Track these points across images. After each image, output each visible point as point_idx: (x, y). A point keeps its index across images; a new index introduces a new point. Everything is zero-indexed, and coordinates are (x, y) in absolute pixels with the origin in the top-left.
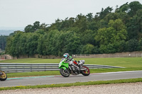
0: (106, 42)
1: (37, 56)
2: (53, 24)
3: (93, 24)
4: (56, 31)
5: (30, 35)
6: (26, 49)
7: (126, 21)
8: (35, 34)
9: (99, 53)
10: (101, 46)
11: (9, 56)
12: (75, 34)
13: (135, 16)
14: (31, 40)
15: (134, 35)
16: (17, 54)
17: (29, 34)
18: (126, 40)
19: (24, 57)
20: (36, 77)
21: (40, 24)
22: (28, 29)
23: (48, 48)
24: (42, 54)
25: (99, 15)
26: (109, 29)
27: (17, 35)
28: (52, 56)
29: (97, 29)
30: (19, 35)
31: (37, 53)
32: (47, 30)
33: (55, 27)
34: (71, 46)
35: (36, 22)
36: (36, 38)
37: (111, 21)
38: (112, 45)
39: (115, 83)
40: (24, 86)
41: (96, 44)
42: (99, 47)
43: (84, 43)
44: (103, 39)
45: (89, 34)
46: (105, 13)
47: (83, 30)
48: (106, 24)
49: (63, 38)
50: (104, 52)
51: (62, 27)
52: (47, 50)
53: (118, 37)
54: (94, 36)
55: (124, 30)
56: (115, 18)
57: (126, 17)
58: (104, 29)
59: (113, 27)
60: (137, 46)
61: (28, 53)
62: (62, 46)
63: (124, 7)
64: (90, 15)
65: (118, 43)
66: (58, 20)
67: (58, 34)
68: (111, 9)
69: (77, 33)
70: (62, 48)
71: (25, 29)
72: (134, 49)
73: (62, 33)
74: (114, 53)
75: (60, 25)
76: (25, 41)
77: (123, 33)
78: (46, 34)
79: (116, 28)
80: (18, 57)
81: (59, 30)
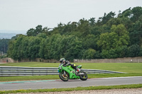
0: (108, 47)
1: (38, 59)
2: (56, 28)
3: (96, 29)
4: (59, 35)
5: (32, 39)
6: (28, 53)
7: (128, 26)
8: (37, 38)
9: (101, 58)
10: (103, 51)
11: (11, 60)
12: (77, 38)
13: (137, 22)
14: (33, 44)
15: (136, 41)
16: (18, 58)
17: (32, 37)
18: (128, 46)
19: (26, 61)
20: (37, 81)
21: (43, 28)
22: (31, 33)
23: (50, 52)
24: (44, 58)
25: (101, 20)
26: (111, 34)
27: (19, 38)
28: (54, 60)
29: (100, 33)
30: (21, 39)
31: (39, 57)
32: (49, 34)
33: (57, 31)
34: (72, 51)
35: (39, 26)
36: (38, 42)
37: (114, 26)
38: (114, 50)
39: (116, 88)
40: (25, 89)
41: (98, 49)
42: (101, 52)
43: (86, 48)
44: (105, 44)
45: (91, 39)
46: (108, 18)
47: (86, 34)
48: (109, 29)
49: (65, 42)
50: (106, 57)
51: (65, 31)
52: (49, 54)
53: (120, 42)
54: (96, 41)
55: (126, 35)
56: (118, 23)
57: (129, 22)
58: (106, 34)
59: (116, 32)
60: (139, 51)
61: (30, 56)
62: (64, 50)
63: (127, 13)
64: (92, 20)
65: (120, 49)
66: (61, 24)
67: (60, 38)
68: (113, 14)
69: (80, 37)
70: (64, 52)
71: (28, 33)
72: (135, 54)
73: (64, 37)
74: (116, 58)
75: (62, 29)
76: (27, 45)
77: (125, 38)
78: (48, 38)
79: (119, 33)
80: (20, 60)
81: (62, 34)
